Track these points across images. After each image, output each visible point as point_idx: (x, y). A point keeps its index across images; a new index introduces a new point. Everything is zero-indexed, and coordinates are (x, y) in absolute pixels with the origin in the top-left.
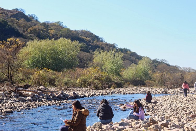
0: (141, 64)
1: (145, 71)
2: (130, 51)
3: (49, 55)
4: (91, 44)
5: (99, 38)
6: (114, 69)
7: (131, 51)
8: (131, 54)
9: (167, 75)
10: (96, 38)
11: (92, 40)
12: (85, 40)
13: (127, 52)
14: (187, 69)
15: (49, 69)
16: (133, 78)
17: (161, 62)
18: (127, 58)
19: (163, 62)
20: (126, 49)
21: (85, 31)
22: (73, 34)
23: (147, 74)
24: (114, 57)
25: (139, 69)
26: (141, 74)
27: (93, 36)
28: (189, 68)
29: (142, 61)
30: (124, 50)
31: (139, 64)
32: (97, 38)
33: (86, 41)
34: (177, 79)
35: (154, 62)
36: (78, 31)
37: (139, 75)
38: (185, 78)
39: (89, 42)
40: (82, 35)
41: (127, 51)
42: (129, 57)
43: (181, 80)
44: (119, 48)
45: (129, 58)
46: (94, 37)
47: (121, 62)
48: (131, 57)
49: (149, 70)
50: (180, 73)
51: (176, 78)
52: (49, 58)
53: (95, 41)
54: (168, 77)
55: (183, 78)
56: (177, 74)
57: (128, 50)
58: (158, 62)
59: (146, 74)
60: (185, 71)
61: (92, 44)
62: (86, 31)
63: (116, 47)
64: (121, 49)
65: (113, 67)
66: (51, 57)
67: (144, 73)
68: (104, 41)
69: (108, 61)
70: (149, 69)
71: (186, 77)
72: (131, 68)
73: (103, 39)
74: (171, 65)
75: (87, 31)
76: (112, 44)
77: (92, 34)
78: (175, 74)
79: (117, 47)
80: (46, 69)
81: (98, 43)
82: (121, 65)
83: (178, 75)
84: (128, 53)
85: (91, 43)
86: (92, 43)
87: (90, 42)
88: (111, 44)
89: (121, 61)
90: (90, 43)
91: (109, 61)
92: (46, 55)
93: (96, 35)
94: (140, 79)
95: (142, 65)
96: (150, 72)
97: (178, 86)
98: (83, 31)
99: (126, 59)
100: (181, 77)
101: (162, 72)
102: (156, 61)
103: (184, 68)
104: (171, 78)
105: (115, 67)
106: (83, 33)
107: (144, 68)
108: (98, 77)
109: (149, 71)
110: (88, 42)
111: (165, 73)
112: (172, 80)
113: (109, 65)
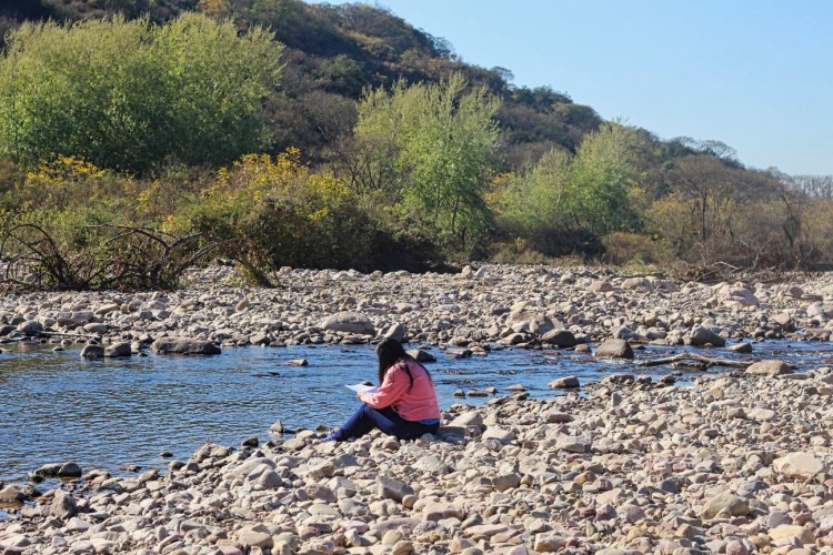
0: (591, 151)
1: (609, 188)
2: (567, 101)
3: (117, 97)
4: (386, 63)
5: (432, 43)
6: (452, 173)
7: (570, 102)
8: (569, 115)
9: (720, 210)
10: (415, 41)
11: (391, 48)
12: (363, 45)
13: (553, 106)
14: (815, 182)
15: (90, 165)
16: (551, 221)
17: (706, 152)
18: (549, 130)
19: (714, 154)
20: (550, 91)
21: (367, 8)
22: (309, 19)
23: (618, 200)
24: (453, 113)
25: (581, 178)
26: (593, 199)
27: (401, 33)
28: (827, 178)
29: (599, 139)
30: (538, 99)
31: (582, 152)
32: (421, 41)
33: (367, 52)
34: (767, 229)
35: (672, 151)
36: (338, 8)
37: (581, 205)
38: (803, 225)
39: (381, 55)
40: (353, 28)
41: (551, 102)
42: (562, 125)
43: (787, 233)
44: (520, 87)
45: (559, 129)
46: (407, 38)
47: (491, 140)
48: (570, 126)
49: (629, 180)
50: (781, 202)
51: (762, 224)
52: (122, 109)
53: (408, 53)
54: (723, 217)
55: (798, 223)
56: (767, 208)
57: (561, 96)
58: (688, 151)
59: (615, 201)
60: (807, 191)
61: (393, 65)
62: (373, 10)
63: (504, 83)
64: (529, 91)
65: (445, 162)
66: (129, 105)
67: (604, 198)
68: (454, 56)
69: (422, 135)
70: (629, 175)
71: (810, 223)
72: (543, 173)
73: (449, 48)
74: (747, 167)
75: (377, 8)
76: (489, 69)
77: (400, 22)
78: (757, 205)
79: (508, 82)
80: (68, 161)
81: (418, 63)
82: (487, 154)
83: (773, 209)
84: (557, 110)
85: (390, 61)
86: (394, 60)
87: (383, 56)
88: (485, 70)
89: (489, 137)
90: (385, 60)
91: (428, 130)
92: (102, 95)
93: (416, 27)
94: (584, 224)
95: (596, 160)
96: (635, 192)
97: (751, 264)
98: (357, 8)
99: (541, 136)
100: (786, 217)
101: (695, 192)
102: (681, 146)
103: (801, 178)
104: (739, 225)
105: (456, 162)
106: (361, 16)
107: (608, 171)
108: (287, 202)
109: (630, 185)
110: (374, 57)
111: (710, 200)
112: (744, 232)
113: (428, 152)
